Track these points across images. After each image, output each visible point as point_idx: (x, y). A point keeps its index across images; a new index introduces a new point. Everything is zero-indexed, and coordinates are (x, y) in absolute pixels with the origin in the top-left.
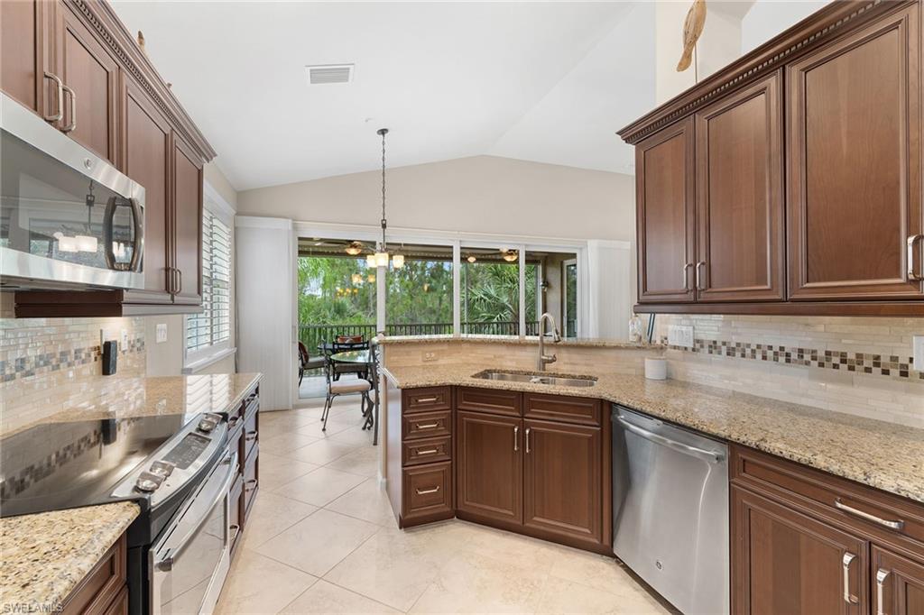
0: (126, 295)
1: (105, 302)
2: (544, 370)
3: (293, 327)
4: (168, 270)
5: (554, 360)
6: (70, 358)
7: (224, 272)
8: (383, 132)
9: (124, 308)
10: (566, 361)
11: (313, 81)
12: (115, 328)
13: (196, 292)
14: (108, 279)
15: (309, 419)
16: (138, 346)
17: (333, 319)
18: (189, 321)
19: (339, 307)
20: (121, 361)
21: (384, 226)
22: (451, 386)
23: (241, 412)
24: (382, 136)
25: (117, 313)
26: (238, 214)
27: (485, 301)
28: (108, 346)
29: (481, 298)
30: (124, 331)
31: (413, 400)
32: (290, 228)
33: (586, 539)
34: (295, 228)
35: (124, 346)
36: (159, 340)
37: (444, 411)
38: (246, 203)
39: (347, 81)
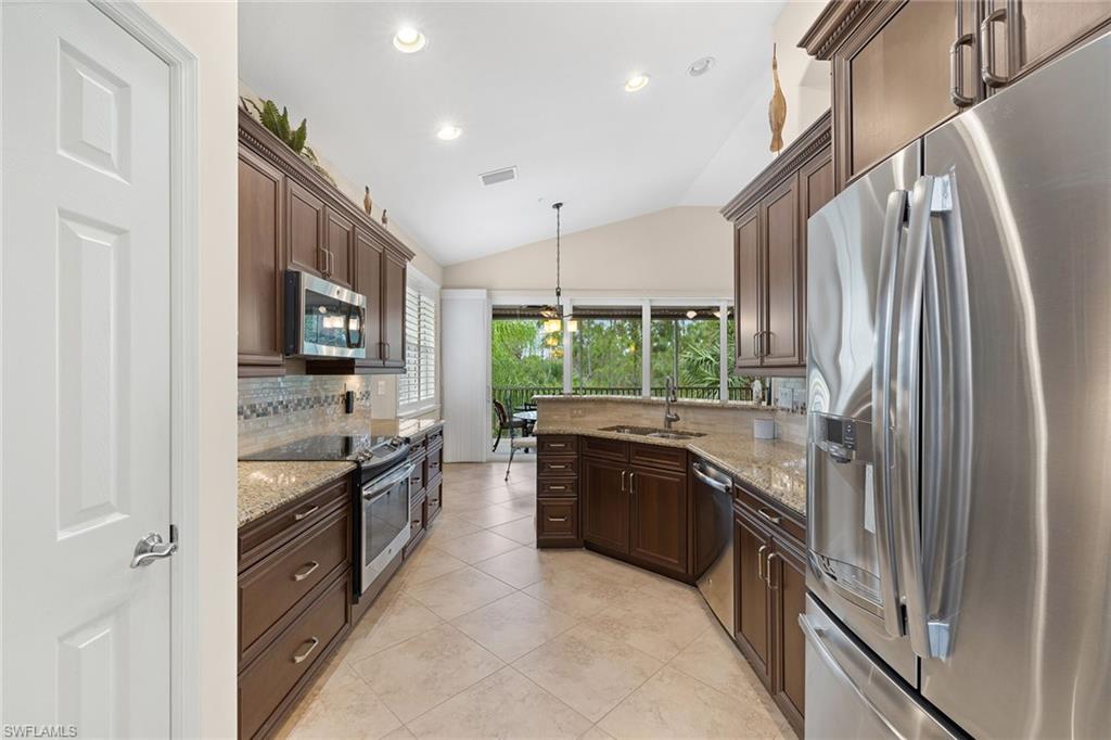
0: (356, 362)
1: (345, 367)
2: (670, 427)
3: (488, 387)
4: (381, 344)
5: (678, 419)
6: (330, 400)
7: (430, 340)
8: (558, 206)
9: (356, 370)
10: (692, 420)
11: (486, 183)
12: (353, 382)
13: (400, 357)
14: (349, 353)
15: (498, 472)
16: (366, 395)
17: (550, 382)
18: (402, 378)
19: (556, 370)
20: (356, 404)
21: (558, 294)
22: (578, 436)
23: (425, 444)
24: (556, 210)
25: (353, 373)
26: (443, 288)
27: (711, 362)
28: (348, 393)
29: (707, 360)
30: (358, 385)
31: (546, 445)
32: (485, 297)
33: (675, 568)
34: (489, 296)
35: (358, 396)
36: (380, 393)
37: (572, 456)
38: (450, 277)
39: (513, 177)
